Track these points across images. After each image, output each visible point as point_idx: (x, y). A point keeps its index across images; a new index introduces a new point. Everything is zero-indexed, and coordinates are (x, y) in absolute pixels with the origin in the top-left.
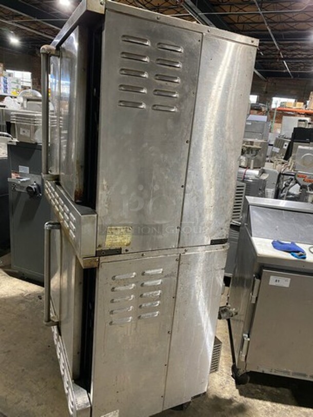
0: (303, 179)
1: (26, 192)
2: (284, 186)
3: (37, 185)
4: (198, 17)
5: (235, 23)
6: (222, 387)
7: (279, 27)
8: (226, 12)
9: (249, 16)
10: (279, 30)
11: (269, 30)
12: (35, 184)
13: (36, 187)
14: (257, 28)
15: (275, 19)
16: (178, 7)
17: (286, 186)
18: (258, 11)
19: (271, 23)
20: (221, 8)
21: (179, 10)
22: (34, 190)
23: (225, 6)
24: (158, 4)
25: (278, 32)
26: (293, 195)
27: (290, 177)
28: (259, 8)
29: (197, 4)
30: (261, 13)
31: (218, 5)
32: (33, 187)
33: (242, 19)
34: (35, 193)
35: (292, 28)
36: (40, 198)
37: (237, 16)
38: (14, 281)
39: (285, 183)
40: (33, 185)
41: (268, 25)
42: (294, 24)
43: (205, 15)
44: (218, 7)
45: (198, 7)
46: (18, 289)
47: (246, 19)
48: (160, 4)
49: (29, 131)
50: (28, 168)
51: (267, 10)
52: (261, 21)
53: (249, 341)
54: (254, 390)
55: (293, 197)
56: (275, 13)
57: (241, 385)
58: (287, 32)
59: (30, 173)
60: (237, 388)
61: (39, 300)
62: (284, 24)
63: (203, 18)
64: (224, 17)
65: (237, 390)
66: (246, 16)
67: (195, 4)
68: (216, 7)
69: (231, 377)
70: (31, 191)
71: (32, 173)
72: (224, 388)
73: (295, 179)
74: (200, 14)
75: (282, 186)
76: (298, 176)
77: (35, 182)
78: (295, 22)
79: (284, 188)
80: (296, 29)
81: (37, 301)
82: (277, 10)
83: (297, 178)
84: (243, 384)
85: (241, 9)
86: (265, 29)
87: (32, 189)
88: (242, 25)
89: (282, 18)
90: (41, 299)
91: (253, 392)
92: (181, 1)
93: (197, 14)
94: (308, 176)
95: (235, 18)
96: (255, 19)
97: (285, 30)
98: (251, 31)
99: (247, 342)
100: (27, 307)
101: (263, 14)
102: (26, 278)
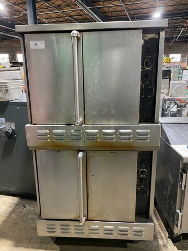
0: (180, 101)
1: (5, 135)
2: (167, 107)
3: (12, 130)
4: (86, 10)
5: (107, 12)
6: (165, 247)
7: (132, 12)
8: (101, 6)
9: (115, 8)
10: (133, 15)
11: (128, 15)
12: (10, 129)
13: (11, 131)
14: (120, 14)
15: (130, 8)
16: (72, 5)
17: (169, 107)
18: (121, 3)
19: (128, 10)
20: (98, 4)
21: (72, 7)
22: (11, 133)
23: (100, 2)
24: (60, 4)
25: (132, 15)
26: (173, 112)
27: (170, 101)
28: (121, 2)
29: (84, 2)
30: (123, 4)
31: (95, 2)
32: (9, 131)
33: (111, 9)
34: (12, 135)
35: (140, 13)
36: (15, 138)
37: (107, 8)
38: (3, 198)
39: (167, 105)
40: (9, 130)
41: (127, 12)
42: (141, 10)
43: (89, 8)
44: (96, 3)
45: (85, 4)
46: (7, 203)
47: (113, 9)
48: (61, 4)
49: (2, 93)
50: (4, 119)
51: (126, 3)
52: (123, 10)
53: (182, 215)
54: (186, 244)
55: (174, 113)
56: (130, 4)
57: (177, 243)
58: (137, 15)
59: (5, 122)
60: (175, 246)
61: (24, 209)
62: (135, 11)
63: (89, 10)
64: (100, 9)
65: (175, 247)
66: (113, 7)
67: (83, 2)
68: (95, 4)
69: (168, 238)
70: (9, 134)
71: (7, 122)
72: (167, 247)
73: (175, 102)
74: (87, 8)
75: (166, 107)
76: (177, 100)
77: (10, 128)
78: (142, 8)
79: (167, 108)
80: (142, 13)
81: (23, 209)
82: (131, 2)
83: (176, 101)
84: (178, 242)
85: (110, 3)
86: (125, 14)
87: (8, 132)
88: (111, 13)
89: (134, 7)
90: (25, 207)
91: (185, 246)
92: (76, 1)
93: (85, 8)
94: (183, 99)
95: (106, 9)
96: (119, 9)
97: (136, 14)
98: (116, 16)
99: (181, 215)
100: (17, 216)
101: (124, 5)
102: (10, 194)
